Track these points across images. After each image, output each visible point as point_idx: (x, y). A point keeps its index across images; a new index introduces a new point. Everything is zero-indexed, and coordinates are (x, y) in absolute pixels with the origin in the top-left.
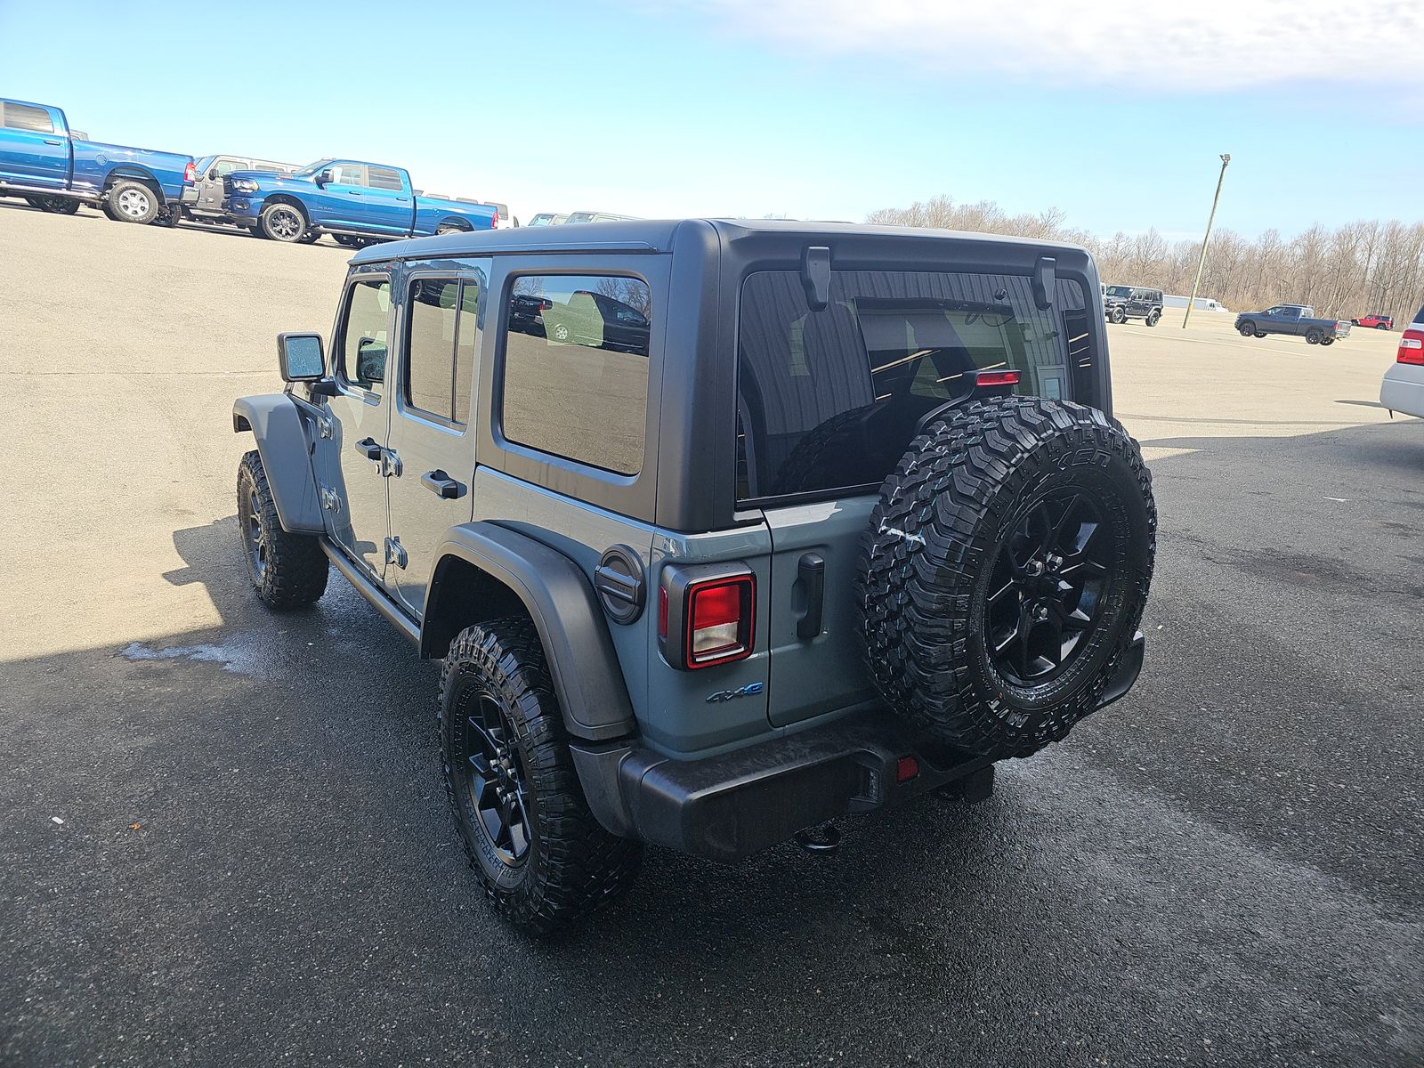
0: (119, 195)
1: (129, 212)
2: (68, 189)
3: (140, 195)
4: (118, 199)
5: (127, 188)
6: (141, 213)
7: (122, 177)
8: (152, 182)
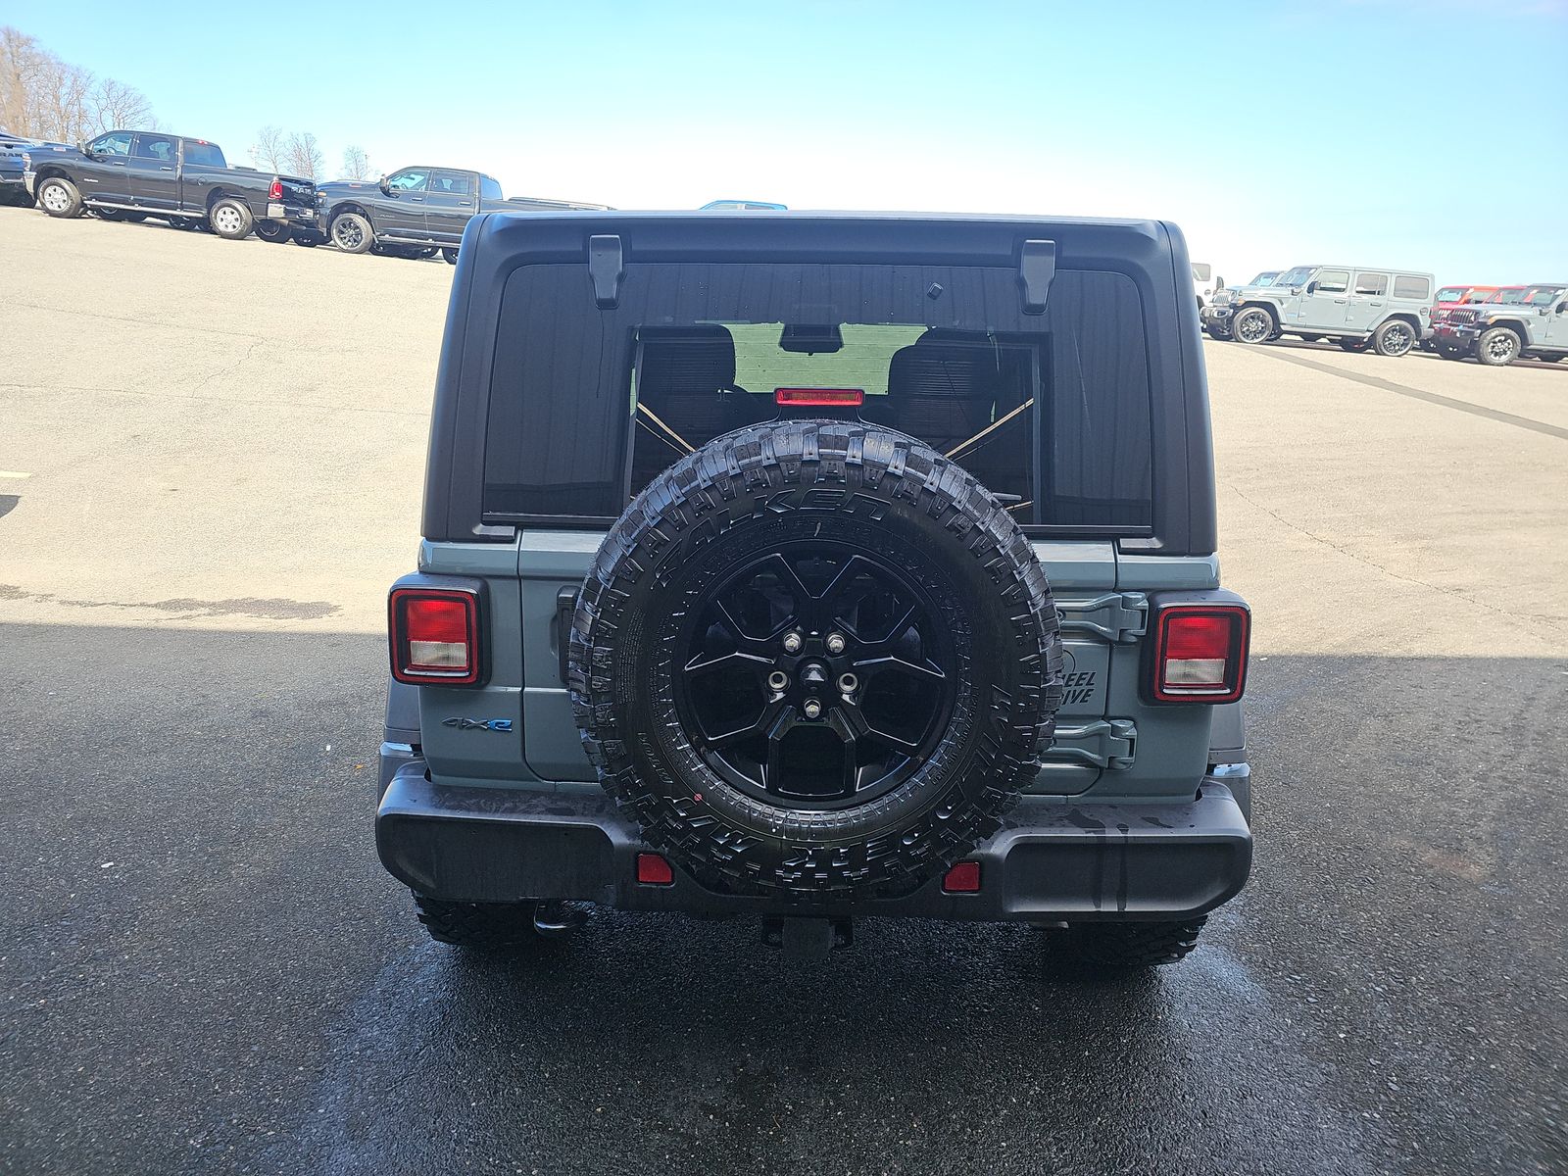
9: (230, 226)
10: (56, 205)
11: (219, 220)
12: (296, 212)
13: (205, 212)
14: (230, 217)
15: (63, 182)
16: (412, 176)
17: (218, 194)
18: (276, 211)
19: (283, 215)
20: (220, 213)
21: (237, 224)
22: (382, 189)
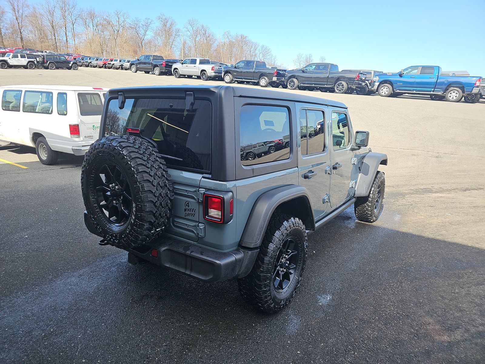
0: (449, 92)
1: (451, 98)
2: (433, 92)
3: (456, 92)
4: (448, 93)
5: (452, 90)
6: (455, 98)
7: (453, 86)
8: (462, 87)
9: (263, 84)
10: (227, 80)
11: (261, 82)
12: (280, 79)
13: (258, 80)
14: (264, 81)
15: (229, 74)
16: (312, 66)
17: (262, 75)
18: (275, 79)
19: (276, 80)
20: (262, 80)
21: (265, 83)
22: (302, 70)
